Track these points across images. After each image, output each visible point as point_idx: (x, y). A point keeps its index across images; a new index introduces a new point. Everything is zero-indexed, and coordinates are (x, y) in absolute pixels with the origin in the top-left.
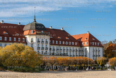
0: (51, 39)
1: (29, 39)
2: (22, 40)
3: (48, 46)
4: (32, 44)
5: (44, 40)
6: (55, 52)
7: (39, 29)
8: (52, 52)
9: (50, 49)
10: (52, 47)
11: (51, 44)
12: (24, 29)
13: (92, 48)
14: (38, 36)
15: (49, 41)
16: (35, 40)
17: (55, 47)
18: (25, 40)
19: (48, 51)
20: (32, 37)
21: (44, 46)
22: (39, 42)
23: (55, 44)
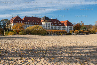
0: (51, 23)
1: (43, 23)
2: (40, 23)
3: (50, 26)
4: (44, 25)
5: (49, 24)
6: (53, 28)
7: (47, 19)
8: (52, 28)
9: (51, 27)
10: (52, 26)
11: (52, 25)
12: (41, 19)
13: (68, 26)
14: (46, 22)
15: (51, 24)
16: (45, 24)
17: (53, 26)
18: (41, 24)
19: (50, 28)
20: (44, 22)
21: (49, 26)
22: (47, 24)
23: (53, 25)
